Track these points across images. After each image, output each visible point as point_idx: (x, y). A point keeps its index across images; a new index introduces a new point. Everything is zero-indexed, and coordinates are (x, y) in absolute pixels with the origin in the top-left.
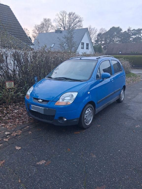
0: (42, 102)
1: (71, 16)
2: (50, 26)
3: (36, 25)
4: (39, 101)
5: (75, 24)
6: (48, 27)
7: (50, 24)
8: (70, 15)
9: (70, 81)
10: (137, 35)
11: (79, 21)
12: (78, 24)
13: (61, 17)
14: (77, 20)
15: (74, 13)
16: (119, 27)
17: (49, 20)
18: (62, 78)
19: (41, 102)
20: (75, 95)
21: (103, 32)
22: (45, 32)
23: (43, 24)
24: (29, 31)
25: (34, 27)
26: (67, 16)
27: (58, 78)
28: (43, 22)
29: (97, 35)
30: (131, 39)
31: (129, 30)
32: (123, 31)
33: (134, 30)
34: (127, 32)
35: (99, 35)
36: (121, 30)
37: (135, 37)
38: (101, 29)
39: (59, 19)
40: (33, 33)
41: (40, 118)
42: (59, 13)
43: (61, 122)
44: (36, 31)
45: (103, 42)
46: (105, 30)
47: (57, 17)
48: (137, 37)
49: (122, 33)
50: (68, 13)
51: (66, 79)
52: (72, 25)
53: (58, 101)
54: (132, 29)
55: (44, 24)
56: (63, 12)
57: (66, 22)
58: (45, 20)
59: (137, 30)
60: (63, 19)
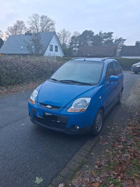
0: (52, 108)
1: (44, 19)
2: (23, 28)
3: (9, 27)
4: (47, 107)
5: (48, 27)
6: (22, 29)
7: (23, 26)
8: (42, 17)
9: (79, 85)
10: (109, 38)
11: (52, 24)
12: (51, 27)
13: (34, 20)
14: (50, 23)
15: (46, 16)
16: (91, 31)
17: (22, 22)
18: (69, 81)
19: (50, 108)
20: (88, 100)
21: (77, 35)
22: (18, 34)
23: (16, 26)
24: (3, 32)
25: (7, 29)
26: (40, 19)
27: (64, 81)
28: (16, 24)
29: (71, 38)
30: (103, 42)
31: (100, 33)
32: (94, 34)
33: (105, 33)
34: (99, 35)
35: (73, 38)
36: (93, 33)
37: (106, 40)
38: (75, 32)
39: (32, 21)
40: (6, 35)
41: (48, 126)
42: (31, 16)
43: (74, 131)
44: (10, 33)
45: (77, 45)
46: (79, 33)
47: (30, 20)
48: (108, 39)
49: (93, 36)
50: (41, 16)
51: (74, 82)
52: (45, 27)
53: (70, 108)
54: (103, 33)
55: (18, 26)
56: (35, 15)
57: (39, 25)
58: (18, 22)
59: (108, 33)
60: (36, 21)
